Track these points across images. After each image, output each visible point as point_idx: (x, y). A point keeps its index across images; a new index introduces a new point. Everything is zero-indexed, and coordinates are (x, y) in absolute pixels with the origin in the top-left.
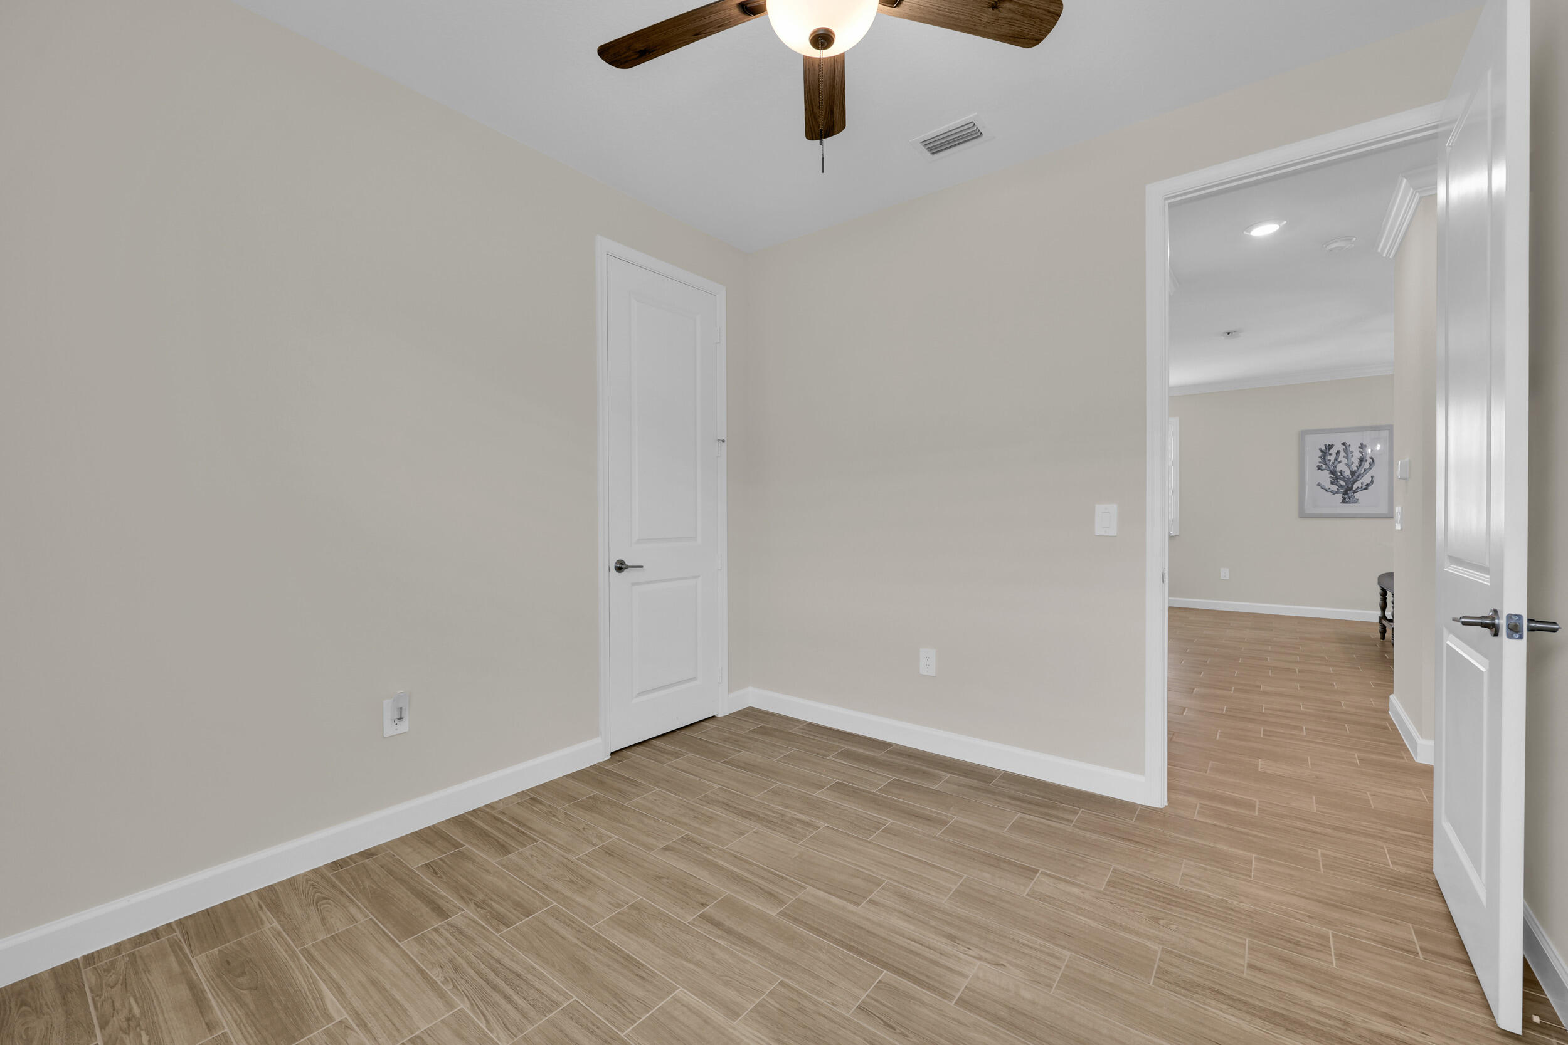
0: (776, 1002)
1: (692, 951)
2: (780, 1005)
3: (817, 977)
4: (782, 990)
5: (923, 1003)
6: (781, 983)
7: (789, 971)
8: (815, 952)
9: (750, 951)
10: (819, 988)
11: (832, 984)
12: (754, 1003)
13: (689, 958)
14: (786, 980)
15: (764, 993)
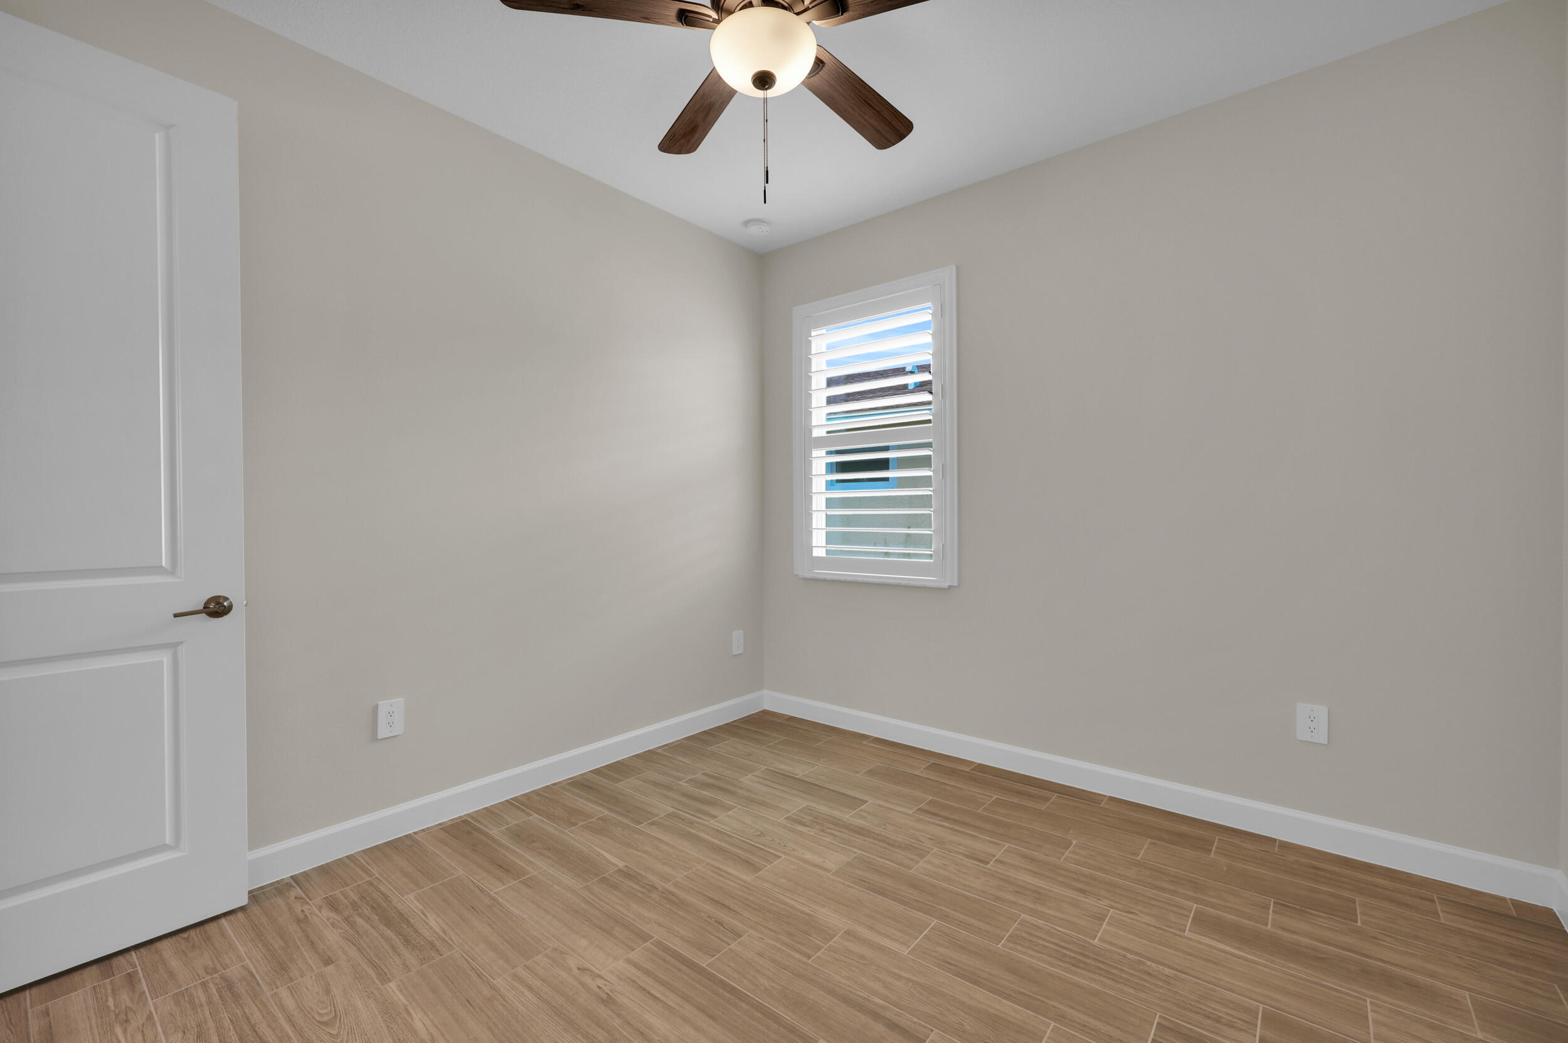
0: (813, 942)
1: (909, 990)
2: (810, 940)
3: (773, 961)
4: (809, 952)
5: (682, 938)
6: (809, 957)
7: (801, 967)
8: (772, 986)
9: (844, 989)
10: (773, 952)
11: (760, 955)
12: (834, 942)
13: (911, 984)
14: (805, 960)
15: (826, 949)
